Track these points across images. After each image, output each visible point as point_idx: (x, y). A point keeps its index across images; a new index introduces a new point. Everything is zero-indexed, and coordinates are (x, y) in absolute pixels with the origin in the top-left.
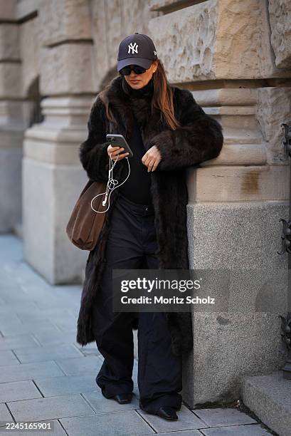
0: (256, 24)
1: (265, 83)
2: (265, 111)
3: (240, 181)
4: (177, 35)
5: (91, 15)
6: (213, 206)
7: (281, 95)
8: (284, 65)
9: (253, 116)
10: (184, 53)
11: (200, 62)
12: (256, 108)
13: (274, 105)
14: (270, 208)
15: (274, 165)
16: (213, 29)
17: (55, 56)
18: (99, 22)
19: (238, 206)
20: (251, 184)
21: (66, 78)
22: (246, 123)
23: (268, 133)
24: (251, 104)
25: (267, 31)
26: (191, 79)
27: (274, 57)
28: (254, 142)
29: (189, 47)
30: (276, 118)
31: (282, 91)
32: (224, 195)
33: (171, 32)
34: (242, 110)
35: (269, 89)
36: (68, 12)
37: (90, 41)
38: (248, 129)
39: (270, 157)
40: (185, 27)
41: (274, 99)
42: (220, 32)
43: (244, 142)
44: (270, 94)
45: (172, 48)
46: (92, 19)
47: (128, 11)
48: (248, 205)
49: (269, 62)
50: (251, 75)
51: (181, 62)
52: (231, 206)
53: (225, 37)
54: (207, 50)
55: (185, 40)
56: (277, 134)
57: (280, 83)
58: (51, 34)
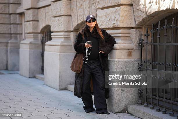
0: (130, 13)
1: (132, 28)
2: (133, 35)
3: (127, 53)
4: (107, 15)
5: (71, 8)
6: (120, 60)
7: (137, 31)
8: (138, 24)
9: (129, 37)
10: (109, 20)
11: (115, 23)
12: (130, 34)
13: (136, 34)
14: (135, 60)
15: (136, 49)
16: (119, 14)
17: (58, 20)
18: (74, 10)
19: (126, 60)
20: (130, 54)
21: (63, 26)
22: (128, 38)
23: (134, 41)
24: (129, 34)
25: (133, 15)
26: (112, 27)
27: (135, 22)
28: (130, 43)
29: (111, 18)
30: (136, 37)
31: (137, 30)
32: (123, 57)
33: (105, 14)
34: (127, 35)
35: (134, 30)
36: (64, 7)
37: (71, 15)
38: (128, 40)
39: (134, 47)
40: (110, 13)
41: (135, 32)
42: (121, 15)
43: (128, 43)
44: (134, 31)
45: (105, 19)
46: (71, 9)
47: (86, 8)
48: (129, 60)
49: (134, 23)
50: (129, 26)
51: (108, 22)
52: (125, 60)
53: (122, 16)
54: (117, 20)
55: (109, 17)
56: (136, 41)
57: (137, 28)
58: (56, 13)
